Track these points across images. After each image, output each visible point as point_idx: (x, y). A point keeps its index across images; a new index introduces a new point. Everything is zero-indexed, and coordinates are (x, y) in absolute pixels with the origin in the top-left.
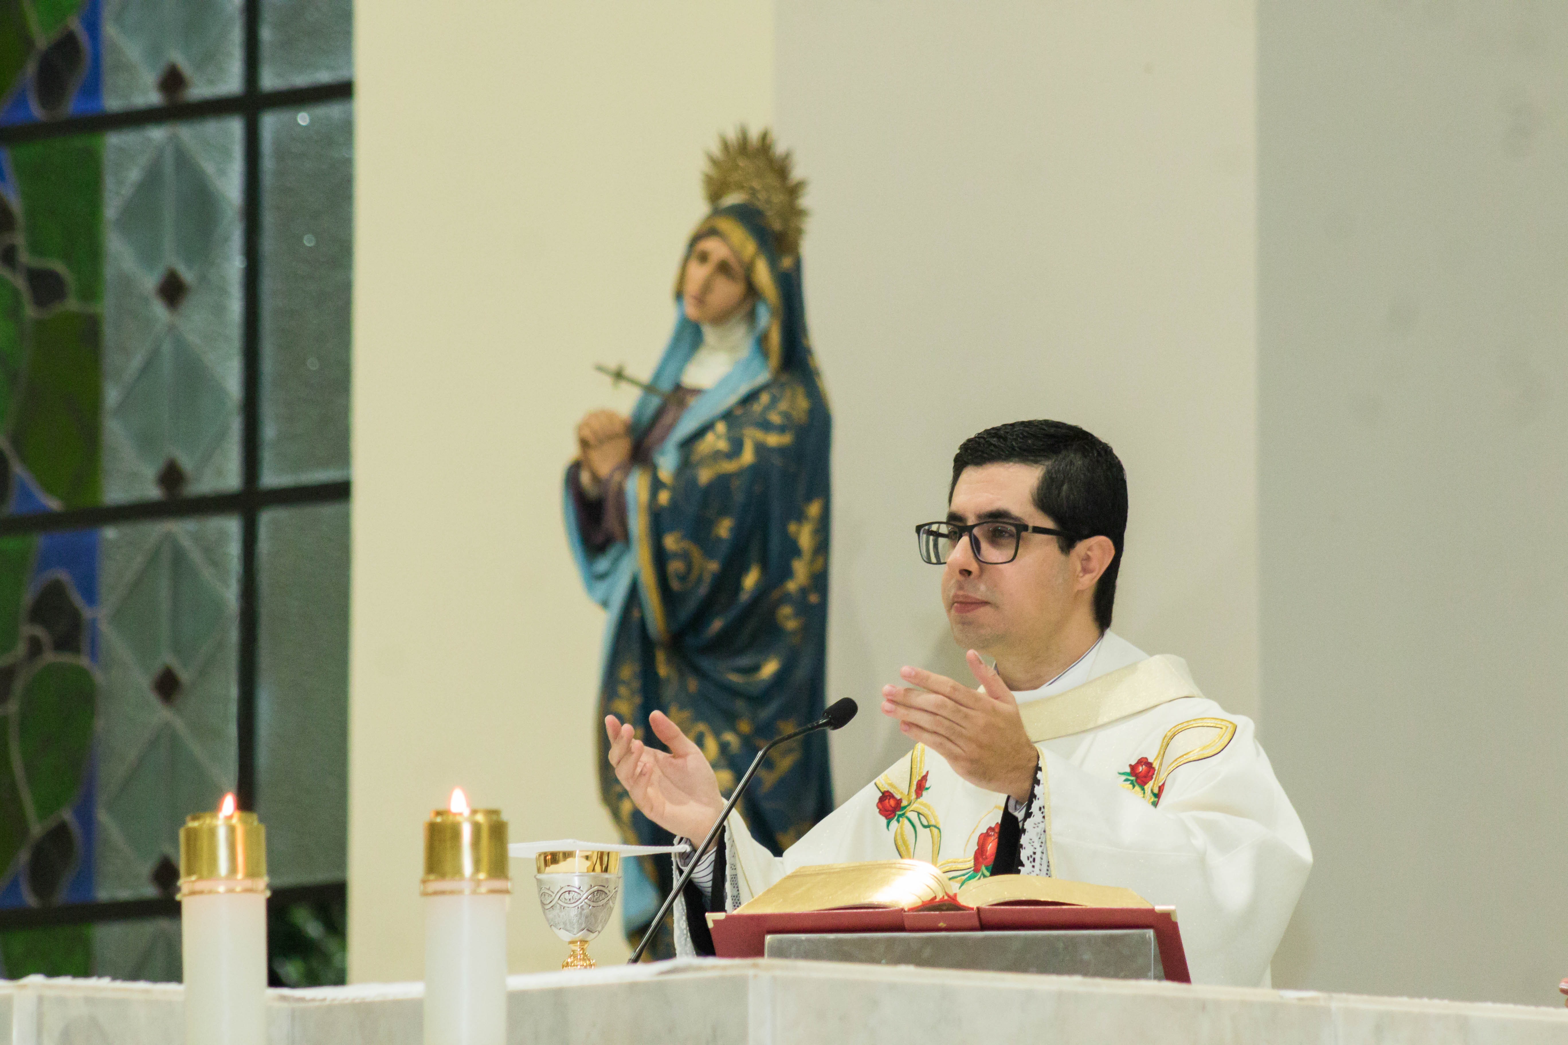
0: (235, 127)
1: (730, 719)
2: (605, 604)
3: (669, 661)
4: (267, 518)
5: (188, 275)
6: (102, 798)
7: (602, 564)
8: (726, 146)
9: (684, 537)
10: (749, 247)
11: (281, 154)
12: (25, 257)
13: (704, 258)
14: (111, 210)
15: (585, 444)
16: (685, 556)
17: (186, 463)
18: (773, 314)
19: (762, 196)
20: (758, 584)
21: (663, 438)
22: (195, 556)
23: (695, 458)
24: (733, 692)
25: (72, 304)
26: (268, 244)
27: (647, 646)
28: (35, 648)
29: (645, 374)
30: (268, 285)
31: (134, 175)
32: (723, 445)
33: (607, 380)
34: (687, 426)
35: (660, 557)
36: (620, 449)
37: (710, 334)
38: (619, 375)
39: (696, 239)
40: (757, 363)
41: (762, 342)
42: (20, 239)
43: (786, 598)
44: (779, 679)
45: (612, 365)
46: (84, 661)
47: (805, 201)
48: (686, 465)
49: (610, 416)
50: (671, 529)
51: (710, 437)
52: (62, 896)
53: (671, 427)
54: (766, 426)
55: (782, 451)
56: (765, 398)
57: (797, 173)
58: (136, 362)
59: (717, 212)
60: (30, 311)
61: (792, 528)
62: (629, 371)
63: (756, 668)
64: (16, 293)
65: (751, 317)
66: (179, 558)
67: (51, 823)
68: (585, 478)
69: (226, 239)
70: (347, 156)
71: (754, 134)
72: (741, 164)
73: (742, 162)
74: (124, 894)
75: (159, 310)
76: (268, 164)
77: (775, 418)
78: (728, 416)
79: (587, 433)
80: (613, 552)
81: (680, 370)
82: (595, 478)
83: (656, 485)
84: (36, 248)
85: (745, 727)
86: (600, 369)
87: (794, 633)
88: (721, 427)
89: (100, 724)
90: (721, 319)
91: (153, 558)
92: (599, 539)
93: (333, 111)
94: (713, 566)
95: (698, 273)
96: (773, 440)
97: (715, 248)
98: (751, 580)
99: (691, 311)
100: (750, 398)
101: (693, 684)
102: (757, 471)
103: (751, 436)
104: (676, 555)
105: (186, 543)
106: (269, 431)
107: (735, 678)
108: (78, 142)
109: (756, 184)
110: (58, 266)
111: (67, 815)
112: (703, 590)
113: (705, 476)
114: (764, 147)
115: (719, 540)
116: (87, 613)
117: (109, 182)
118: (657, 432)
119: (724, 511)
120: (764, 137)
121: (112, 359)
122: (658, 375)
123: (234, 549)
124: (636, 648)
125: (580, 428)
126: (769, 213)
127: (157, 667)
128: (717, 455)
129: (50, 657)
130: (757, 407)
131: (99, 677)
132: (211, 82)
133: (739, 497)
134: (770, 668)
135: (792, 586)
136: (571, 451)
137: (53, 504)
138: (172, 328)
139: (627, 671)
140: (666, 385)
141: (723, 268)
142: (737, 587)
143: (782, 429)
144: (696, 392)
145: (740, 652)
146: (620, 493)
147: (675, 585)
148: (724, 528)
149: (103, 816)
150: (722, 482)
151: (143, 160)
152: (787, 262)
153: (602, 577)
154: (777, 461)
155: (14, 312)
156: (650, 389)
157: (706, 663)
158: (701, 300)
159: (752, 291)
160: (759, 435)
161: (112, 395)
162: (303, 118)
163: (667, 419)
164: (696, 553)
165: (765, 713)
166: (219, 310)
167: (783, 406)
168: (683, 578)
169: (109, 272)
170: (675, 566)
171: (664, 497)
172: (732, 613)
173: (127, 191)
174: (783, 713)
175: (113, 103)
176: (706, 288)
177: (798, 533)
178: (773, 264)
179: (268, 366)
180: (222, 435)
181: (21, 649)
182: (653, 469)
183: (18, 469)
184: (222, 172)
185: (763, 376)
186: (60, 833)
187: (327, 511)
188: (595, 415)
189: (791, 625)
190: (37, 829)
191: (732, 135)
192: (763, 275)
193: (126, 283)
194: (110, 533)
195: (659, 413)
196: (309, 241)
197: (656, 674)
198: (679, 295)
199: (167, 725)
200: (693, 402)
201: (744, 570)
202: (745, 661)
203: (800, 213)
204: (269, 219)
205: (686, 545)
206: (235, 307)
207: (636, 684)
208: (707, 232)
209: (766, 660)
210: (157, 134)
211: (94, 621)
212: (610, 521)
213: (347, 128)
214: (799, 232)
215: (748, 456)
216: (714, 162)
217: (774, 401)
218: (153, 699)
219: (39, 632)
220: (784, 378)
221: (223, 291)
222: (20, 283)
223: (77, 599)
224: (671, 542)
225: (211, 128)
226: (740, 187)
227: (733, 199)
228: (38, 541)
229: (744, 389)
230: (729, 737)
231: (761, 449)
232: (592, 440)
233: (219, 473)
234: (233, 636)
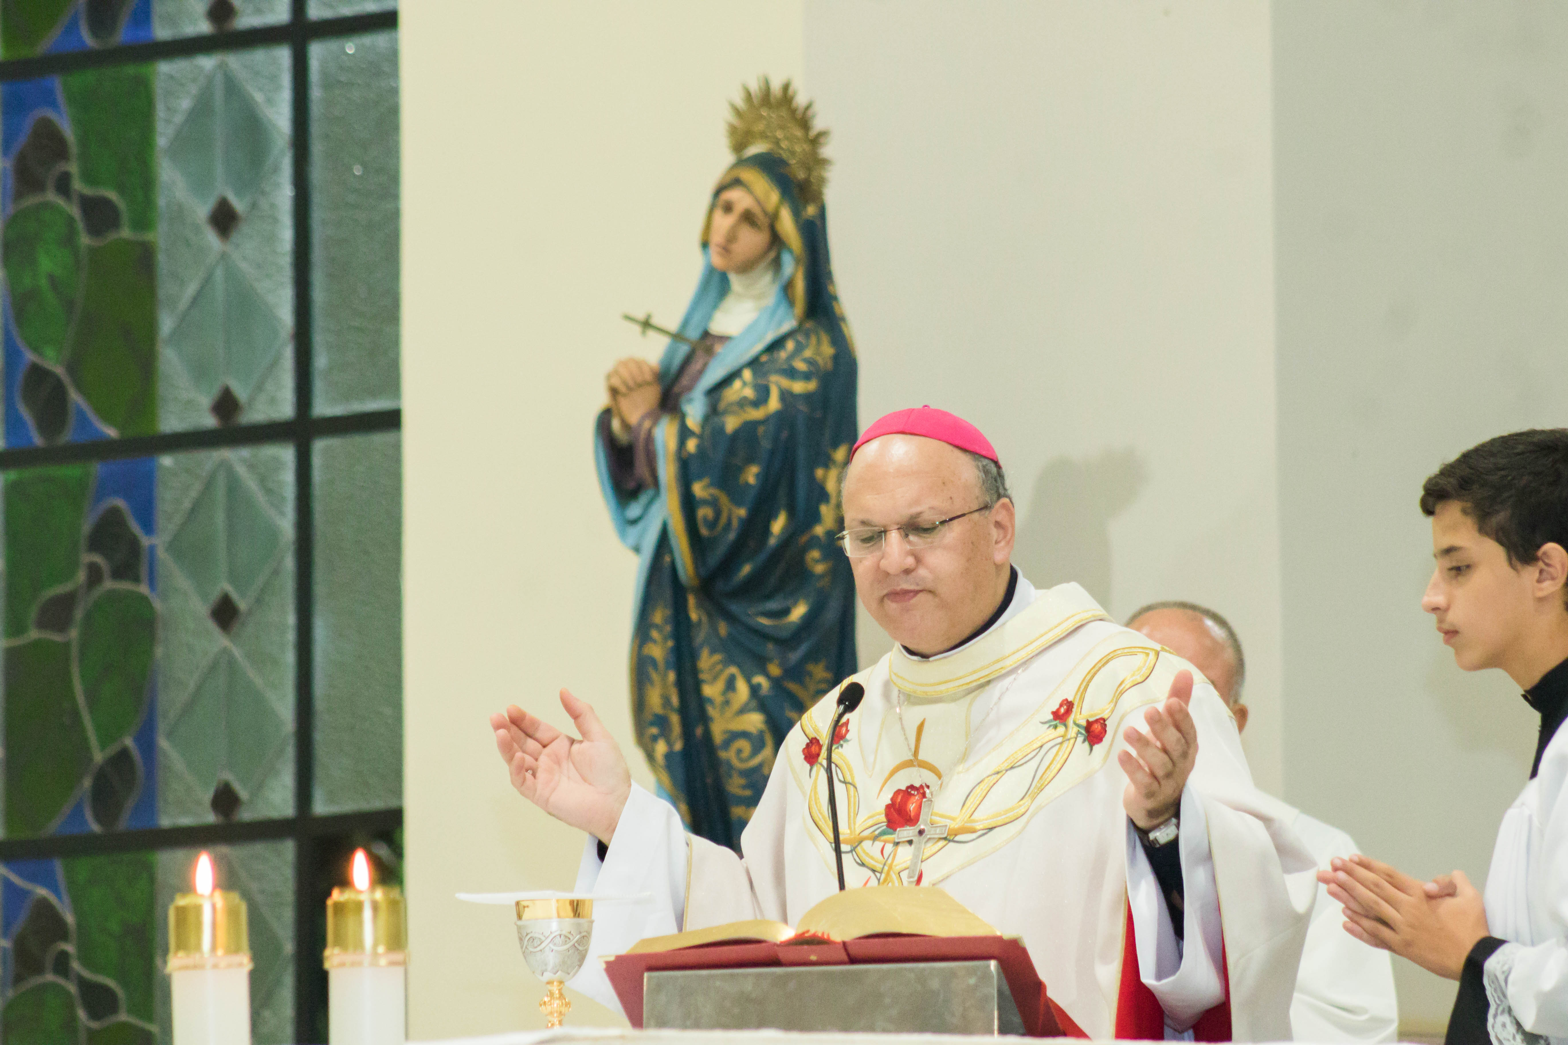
0: (283, 55)
1: (760, 663)
2: (637, 549)
3: (700, 605)
4: (320, 447)
5: (239, 205)
6: (162, 727)
7: (634, 510)
8: (749, 96)
9: (712, 485)
10: (773, 197)
11: (328, 84)
12: (77, 185)
13: (728, 208)
14: (163, 138)
15: (614, 392)
16: (713, 503)
17: (241, 393)
18: (797, 261)
19: (784, 144)
20: (785, 529)
21: (690, 388)
22: (250, 483)
23: (722, 406)
24: (763, 635)
25: (126, 233)
26: (317, 174)
27: (679, 591)
28: (95, 576)
29: (673, 324)
30: (318, 215)
31: (185, 104)
32: (749, 393)
33: (637, 329)
34: (714, 374)
35: (689, 504)
36: (650, 396)
37: (736, 282)
38: (647, 324)
39: (719, 191)
40: (783, 309)
41: (787, 289)
42: (73, 168)
43: (814, 542)
44: (808, 621)
45: (641, 316)
46: (143, 589)
47: (827, 151)
48: (714, 411)
49: (639, 364)
50: (700, 477)
51: (737, 384)
52: (124, 823)
53: (701, 372)
54: (791, 373)
55: (807, 397)
56: (790, 345)
57: (818, 124)
58: (192, 289)
59: (741, 163)
60: (85, 240)
61: (819, 473)
62: (655, 321)
63: (786, 612)
64: (71, 221)
65: (777, 264)
66: (234, 487)
67: (113, 749)
68: (616, 425)
69: (276, 170)
70: (394, 85)
71: (776, 86)
72: (764, 114)
73: (764, 112)
74: (186, 821)
75: (211, 238)
76: (316, 93)
77: (800, 365)
78: (754, 363)
79: (616, 382)
80: (643, 499)
81: (709, 317)
82: (626, 425)
83: (684, 433)
84: (89, 177)
85: (775, 670)
86: (628, 318)
87: (822, 576)
88: (747, 374)
89: (159, 651)
90: (746, 267)
91: (209, 485)
92: (631, 485)
93: (378, 40)
94: (742, 512)
95: (723, 223)
96: (799, 387)
97: (739, 198)
98: (778, 525)
99: (717, 261)
100: (776, 345)
101: (723, 628)
102: (783, 418)
103: (777, 383)
104: (705, 502)
105: (241, 471)
106: (321, 361)
107: (764, 621)
108: (131, 70)
109: (779, 134)
110: (112, 195)
111: (129, 742)
112: (732, 536)
113: (731, 424)
114: (786, 97)
115: (747, 484)
116: (145, 541)
117: (160, 111)
118: (685, 381)
119: (750, 460)
120: (786, 87)
121: (165, 288)
122: (686, 323)
123: (288, 477)
124: (668, 593)
125: (609, 377)
126: (793, 162)
127: (215, 595)
128: (743, 403)
129: (109, 584)
130: (783, 355)
131: (158, 605)
132: (259, 11)
133: (766, 444)
134: (799, 612)
135: (819, 530)
136: (602, 400)
137: (112, 432)
138: (224, 256)
139: (659, 616)
140: (693, 334)
141: (748, 218)
142: (767, 531)
143: (807, 377)
144: (723, 339)
145: (769, 597)
146: (649, 439)
147: (704, 531)
148: (752, 475)
149: (163, 743)
150: (749, 429)
151: (194, 89)
152: (811, 210)
153: (634, 522)
154: (802, 407)
155: (69, 240)
156: (678, 337)
157: (735, 608)
158: (726, 249)
159: (776, 241)
160: (785, 383)
161: (166, 324)
162: (350, 47)
163: (696, 366)
164: (724, 500)
165: (794, 657)
166: (271, 239)
167: (808, 353)
168: (712, 524)
169: (161, 202)
170: (704, 513)
171: (692, 445)
172: (762, 557)
173: (179, 119)
174: (812, 656)
175: (162, 32)
176: (731, 238)
177: (825, 477)
178: (796, 213)
179: (319, 295)
180: (275, 363)
181: (81, 576)
182: (683, 417)
183: (74, 396)
184: (270, 101)
185: (789, 324)
186: (123, 757)
187: (379, 439)
188: (625, 363)
189: (819, 569)
190: (99, 757)
191: (754, 87)
192: (787, 224)
193: (179, 214)
194: (167, 461)
195: (688, 360)
196: (358, 171)
197: (688, 618)
198: (705, 245)
199: (225, 651)
200: (719, 349)
201: (772, 516)
202: (773, 605)
203: (823, 162)
204: (317, 148)
205: (714, 491)
206: (286, 235)
207: (668, 628)
208: (732, 182)
209: (795, 604)
210: (207, 63)
211: (152, 548)
212: (641, 469)
213: (393, 57)
214: (822, 181)
215: (774, 404)
216: (738, 112)
217: (799, 348)
218: (211, 626)
219: (97, 559)
220: (809, 325)
221: (275, 220)
222: (74, 211)
223: (135, 527)
224: (699, 489)
225: (259, 56)
226: (763, 136)
227: (756, 149)
228: (96, 469)
229: (770, 337)
230: (760, 679)
231: (786, 396)
232: (623, 389)
233: (273, 401)
234: (289, 563)
